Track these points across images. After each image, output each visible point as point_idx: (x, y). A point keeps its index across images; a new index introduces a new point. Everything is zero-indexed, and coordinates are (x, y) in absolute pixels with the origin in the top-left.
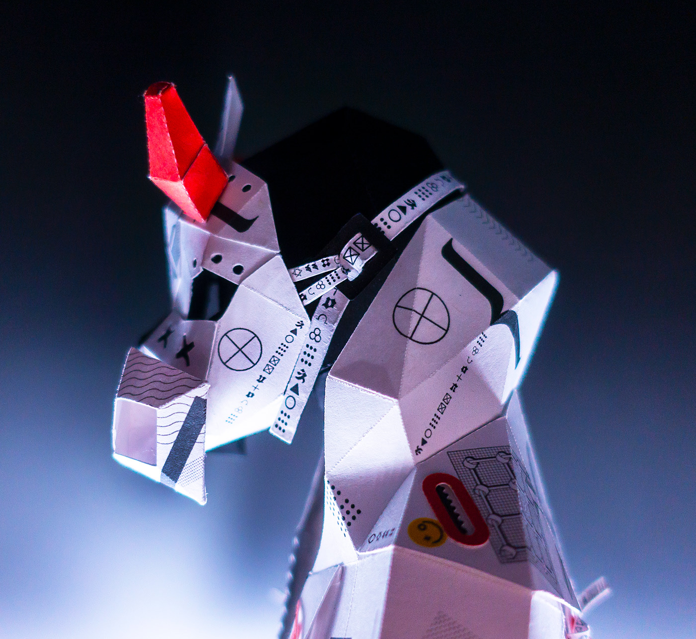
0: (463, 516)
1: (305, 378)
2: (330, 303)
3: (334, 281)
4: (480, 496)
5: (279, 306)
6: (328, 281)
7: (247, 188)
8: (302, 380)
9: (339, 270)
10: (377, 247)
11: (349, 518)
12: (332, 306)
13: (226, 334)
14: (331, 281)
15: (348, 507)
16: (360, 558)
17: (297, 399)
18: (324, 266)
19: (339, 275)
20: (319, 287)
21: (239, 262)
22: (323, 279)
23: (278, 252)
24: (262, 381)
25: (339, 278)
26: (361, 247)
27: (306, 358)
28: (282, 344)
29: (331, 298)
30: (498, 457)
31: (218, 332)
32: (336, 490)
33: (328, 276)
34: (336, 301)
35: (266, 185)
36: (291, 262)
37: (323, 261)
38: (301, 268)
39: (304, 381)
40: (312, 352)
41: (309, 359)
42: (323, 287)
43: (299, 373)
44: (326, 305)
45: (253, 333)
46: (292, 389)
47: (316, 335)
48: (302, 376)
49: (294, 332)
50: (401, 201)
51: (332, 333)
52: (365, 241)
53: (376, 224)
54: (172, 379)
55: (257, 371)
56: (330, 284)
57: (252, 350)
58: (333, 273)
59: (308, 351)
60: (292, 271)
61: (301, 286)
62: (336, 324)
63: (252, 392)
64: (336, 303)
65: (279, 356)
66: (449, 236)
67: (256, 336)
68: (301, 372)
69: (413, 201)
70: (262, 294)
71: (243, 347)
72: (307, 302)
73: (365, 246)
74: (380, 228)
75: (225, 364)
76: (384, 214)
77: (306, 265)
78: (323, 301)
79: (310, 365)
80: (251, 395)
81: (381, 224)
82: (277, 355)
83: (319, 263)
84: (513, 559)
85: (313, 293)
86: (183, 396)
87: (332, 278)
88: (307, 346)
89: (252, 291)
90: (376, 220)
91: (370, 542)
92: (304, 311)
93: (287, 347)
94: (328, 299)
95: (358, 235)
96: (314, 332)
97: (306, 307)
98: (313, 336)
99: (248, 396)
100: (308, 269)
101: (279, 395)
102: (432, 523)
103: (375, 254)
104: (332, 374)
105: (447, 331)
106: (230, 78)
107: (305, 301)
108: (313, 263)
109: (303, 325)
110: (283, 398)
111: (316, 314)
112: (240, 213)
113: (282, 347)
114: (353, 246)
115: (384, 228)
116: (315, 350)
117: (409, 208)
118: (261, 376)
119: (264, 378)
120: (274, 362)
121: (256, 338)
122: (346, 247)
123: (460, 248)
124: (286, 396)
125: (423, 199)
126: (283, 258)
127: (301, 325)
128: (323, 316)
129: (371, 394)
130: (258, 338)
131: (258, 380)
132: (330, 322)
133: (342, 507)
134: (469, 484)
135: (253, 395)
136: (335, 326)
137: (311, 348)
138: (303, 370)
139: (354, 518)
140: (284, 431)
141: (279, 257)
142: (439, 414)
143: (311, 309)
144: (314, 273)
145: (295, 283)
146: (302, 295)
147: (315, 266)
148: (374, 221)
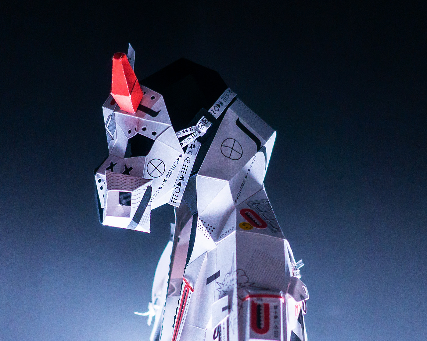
0: (257, 221)
1: (184, 179)
2: (193, 146)
3: (195, 137)
4: (261, 215)
5: (172, 149)
6: (192, 137)
7: (153, 98)
8: (182, 180)
9: (197, 132)
10: (211, 121)
11: (210, 231)
12: (194, 147)
13: (150, 162)
14: (194, 137)
15: (209, 227)
16: (216, 245)
17: (180, 188)
18: (191, 130)
19: (197, 134)
20: (188, 139)
21: (154, 130)
22: (190, 136)
23: (171, 125)
24: (165, 182)
25: (197, 135)
26: (205, 122)
27: (183, 170)
28: (173, 165)
29: (193, 144)
30: (264, 203)
31: (146, 161)
32: (203, 222)
33: (192, 135)
34: (195, 145)
35: (162, 96)
36: (177, 130)
37: (190, 128)
38: (180, 132)
39: (183, 180)
40: (186, 168)
41: (185, 171)
42: (190, 139)
43: (180, 177)
44: (191, 147)
45: (161, 160)
46: (177, 185)
47: (188, 160)
48: (182, 178)
49: (178, 159)
50: (217, 102)
51: (195, 159)
52: (206, 119)
53: (210, 112)
54: (134, 180)
55: (163, 177)
56: (193, 138)
57: (161, 168)
58: (194, 133)
59: (184, 167)
60: (177, 133)
61: (181, 139)
62: (196, 155)
63: (161, 187)
64: (195, 146)
65: (172, 170)
66: (238, 117)
67: (162, 162)
68: (181, 177)
69: (222, 102)
70: (165, 143)
71: (157, 167)
72: (183, 146)
73: (207, 122)
74: (211, 114)
75: (150, 175)
76: (212, 108)
77: (183, 130)
78: (189, 146)
79: (185, 173)
80: (160, 188)
81: (212, 112)
82: (171, 170)
83: (188, 129)
84: (276, 232)
85: (186, 142)
86: (143, 186)
87: (194, 135)
88: (184, 165)
89: (161, 142)
90: (210, 111)
91: (221, 237)
92: (182, 150)
93: (175, 166)
94: (192, 145)
95: (203, 117)
96: (187, 159)
97: (183, 148)
98: (186, 161)
99: (159, 188)
100: (184, 132)
101: (172, 188)
102: (247, 223)
103: (211, 125)
104: (199, 174)
105: (242, 155)
106: (129, 44)
107: (182, 146)
108: (186, 129)
109: (182, 156)
110: (173, 189)
111: (187, 151)
112: (152, 109)
113: (173, 166)
114: (202, 122)
115: (213, 114)
116: (188, 167)
117: (221, 105)
118: (165, 179)
119: (166, 180)
120: (170, 172)
121: (162, 163)
122: (199, 122)
123: (242, 121)
124: (175, 188)
125: (225, 101)
126: (173, 128)
127: (181, 156)
128: (190, 152)
129: (217, 180)
130: (163, 163)
131: (164, 181)
132: (194, 154)
133: (207, 228)
134: (256, 211)
135: (161, 188)
136: (196, 156)
137: (186, 166)
138: (182, 176)
139: (212, 231)
140: (175, 203)
141: (172, 127)
142: (242, 187)
143: (185, 149)
144: (187, 134)
145: (178, 138)
146: (181, 143)
147: (187, 131)
148: (209, 111)
